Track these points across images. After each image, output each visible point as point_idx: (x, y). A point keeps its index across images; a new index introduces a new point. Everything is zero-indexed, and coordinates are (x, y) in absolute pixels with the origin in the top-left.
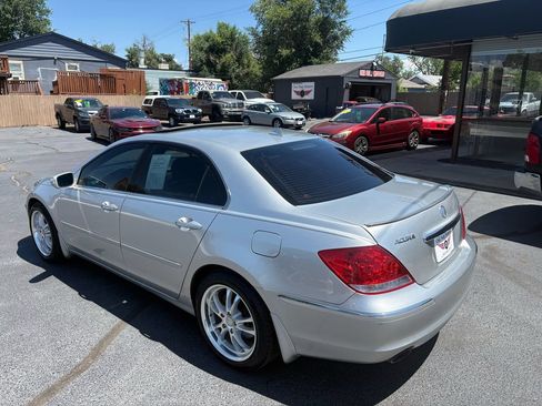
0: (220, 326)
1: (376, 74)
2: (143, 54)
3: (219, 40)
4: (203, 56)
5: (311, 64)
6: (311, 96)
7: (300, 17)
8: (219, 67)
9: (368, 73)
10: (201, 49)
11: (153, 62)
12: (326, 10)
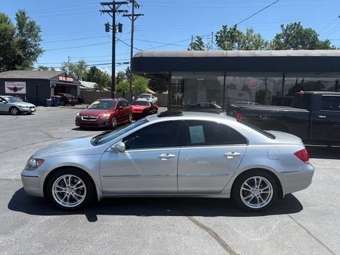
1: (69, 79)
9: (64, 79)
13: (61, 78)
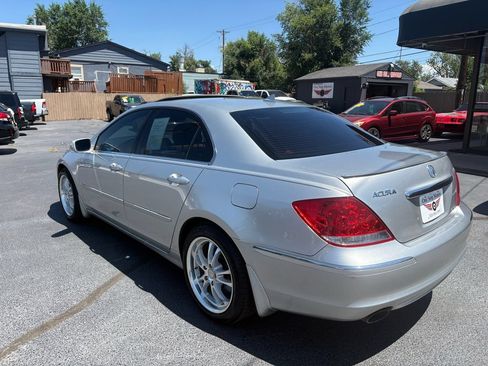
0: (203, 278)
1: (393, 75)
2: (183, 60)
3: (250, 46)
4: (234, 61)
5: (332, 66)
6: (330, 95)
7: (322, 23)
8: (248, 70)
9: (385, 74)
10: (233, 55)
11: (191, 67)
12: (347, 17)
13: (380, 74)
